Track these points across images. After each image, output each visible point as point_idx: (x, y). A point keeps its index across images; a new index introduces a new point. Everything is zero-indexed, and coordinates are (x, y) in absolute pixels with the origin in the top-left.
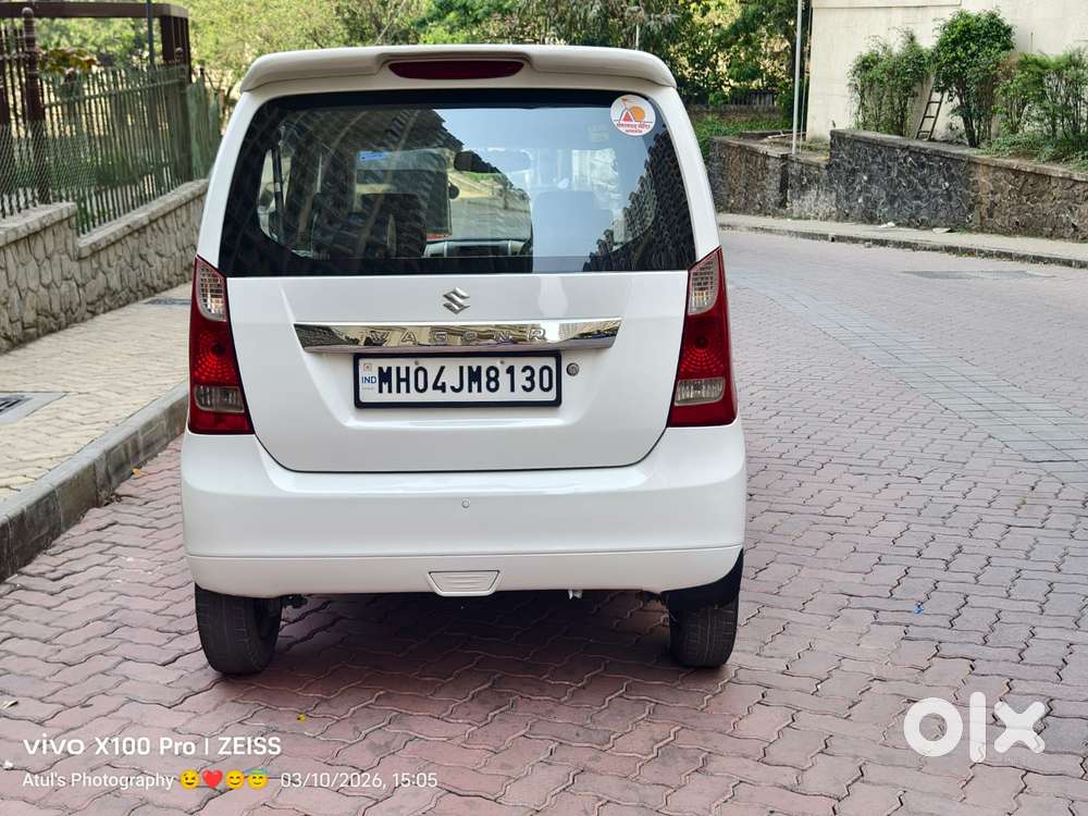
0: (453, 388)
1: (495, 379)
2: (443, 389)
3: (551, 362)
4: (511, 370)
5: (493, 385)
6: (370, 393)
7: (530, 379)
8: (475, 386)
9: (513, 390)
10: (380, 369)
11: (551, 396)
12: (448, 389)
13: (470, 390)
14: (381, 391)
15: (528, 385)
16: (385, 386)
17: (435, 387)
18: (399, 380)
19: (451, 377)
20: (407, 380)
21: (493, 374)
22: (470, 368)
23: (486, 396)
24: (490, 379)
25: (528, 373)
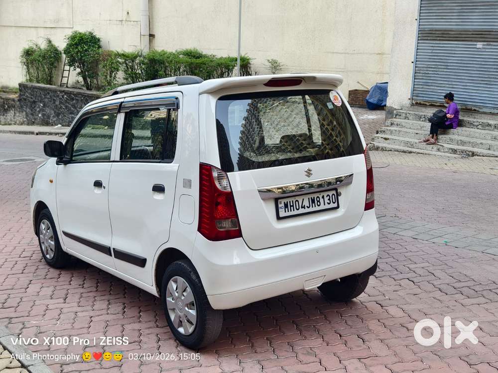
0: (307, 207)
1: (319, 201)
2: (304, 207)
3: (334, 192)
4: (323, 197)
5: (319, 203)
6: (282, 214)
7: (329, 199)
8: (314, 205)
9: (325, 205)
10: (285, 203)
11: (335, 205)
12: (306, 207)
13: (312, 207)
14: (285, 212)
15: (329, 202)
16: (287, 210)
17: (302, 207)
18: (291, 206)
19: (306, 203)
20: (293, 206)
21: (318, 199)
22: (311, 198)
23: (317, 208)
24: (318, 201)
25: (328, 197)
